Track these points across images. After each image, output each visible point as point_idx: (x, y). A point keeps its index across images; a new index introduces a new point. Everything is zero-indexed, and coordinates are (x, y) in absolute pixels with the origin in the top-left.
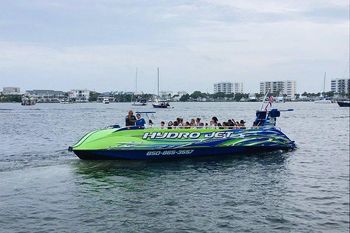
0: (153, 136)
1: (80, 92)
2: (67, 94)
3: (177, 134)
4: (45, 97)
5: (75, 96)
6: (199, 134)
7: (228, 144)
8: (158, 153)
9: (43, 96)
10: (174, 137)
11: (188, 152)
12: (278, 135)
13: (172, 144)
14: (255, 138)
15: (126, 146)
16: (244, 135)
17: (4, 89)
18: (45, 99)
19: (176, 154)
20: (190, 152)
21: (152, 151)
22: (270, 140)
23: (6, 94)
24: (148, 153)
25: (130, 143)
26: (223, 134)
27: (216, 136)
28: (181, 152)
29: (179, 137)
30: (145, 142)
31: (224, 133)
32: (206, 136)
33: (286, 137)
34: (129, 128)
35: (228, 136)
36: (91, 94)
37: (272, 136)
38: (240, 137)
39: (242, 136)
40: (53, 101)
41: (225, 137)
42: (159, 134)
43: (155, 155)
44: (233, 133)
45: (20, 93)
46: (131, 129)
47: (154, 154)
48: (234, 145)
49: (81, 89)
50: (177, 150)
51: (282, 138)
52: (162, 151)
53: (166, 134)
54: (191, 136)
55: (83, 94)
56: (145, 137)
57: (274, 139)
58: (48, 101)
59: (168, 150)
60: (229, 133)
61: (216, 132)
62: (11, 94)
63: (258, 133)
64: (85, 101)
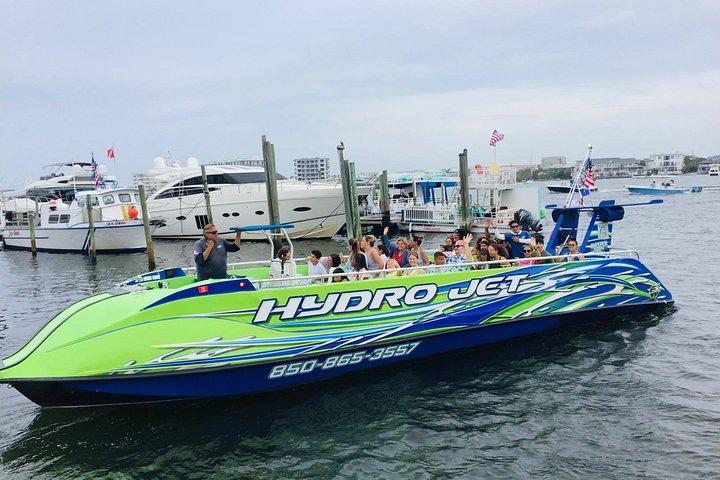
0: (289, 312)
1: (667, 158)
2: (643, 163)
3: (366, 297)
4: (607, 170)
5: (657, 166)
6: (432, 290)
7: (512, 314)
8: (308, 366)
9: (602, 169)
10: (359, 307)
11: (402, 351)
12: (635, 273)
13: (354, 332)
14: (582, 288)
15: (193, 356)
16: (555, 282)
17: (543, 160)
18: (606, 173)
19: (365, 360)
20: (409, 348)
21: (287, 362)
22: (618, 290)
23: (546, 167)
24: (274, 370)
25: (210, 341)
26: (499, 282)
27: (482, 291)
28: (381, 354)
29: (376, 304)
30: (264, 334)
31: (503, 281)
32: (454, 293)
33: (652, 277)
34: (204, 290)
35: (513, 288)
36: (687, 160)
37: (621, 276)
38: (543, 288)
39: (549, 282)
40: (619, 176)
41: (504, 293)
42: (309, 303)
43: (298, 375)
44: (527, 279)
45: (568, 166)
46: (212, 289)
47: (293, 370)
48: (529, 314)
49: (667, 153)
50: (370, 349)
51: (645, 280)
52: (322, 358)
53: (333, 299)
54: (410, 299)
55: (671, 160)
56: (262, 316)
57: (627, 286)
58: (610, 176)
59: (340, 353)
60: (515, 279)
61: (481, 280)
62: (553, 167)
63: (587, 272)
64: (675, 172)
